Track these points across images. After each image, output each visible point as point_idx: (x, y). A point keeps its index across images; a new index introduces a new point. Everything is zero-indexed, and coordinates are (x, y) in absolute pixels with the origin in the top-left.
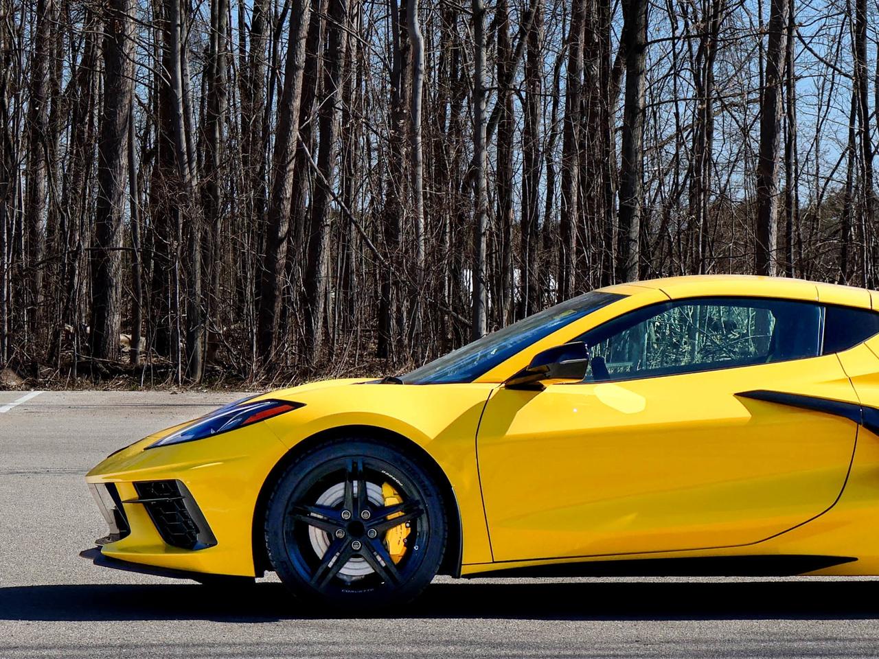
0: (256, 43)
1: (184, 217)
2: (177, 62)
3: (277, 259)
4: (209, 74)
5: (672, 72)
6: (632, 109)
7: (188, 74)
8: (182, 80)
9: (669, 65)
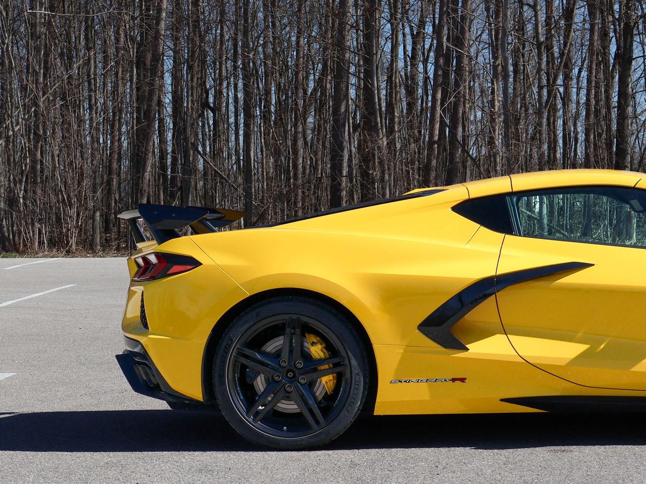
0: (413, 65)
1: (379, 158)
2: (374, 74)
3: (430, 180)
4: (390, 80)
5: (643, 75)
6: (623, 94)
7: (380, 80)
8: (377, 83)
9: (641, 72)
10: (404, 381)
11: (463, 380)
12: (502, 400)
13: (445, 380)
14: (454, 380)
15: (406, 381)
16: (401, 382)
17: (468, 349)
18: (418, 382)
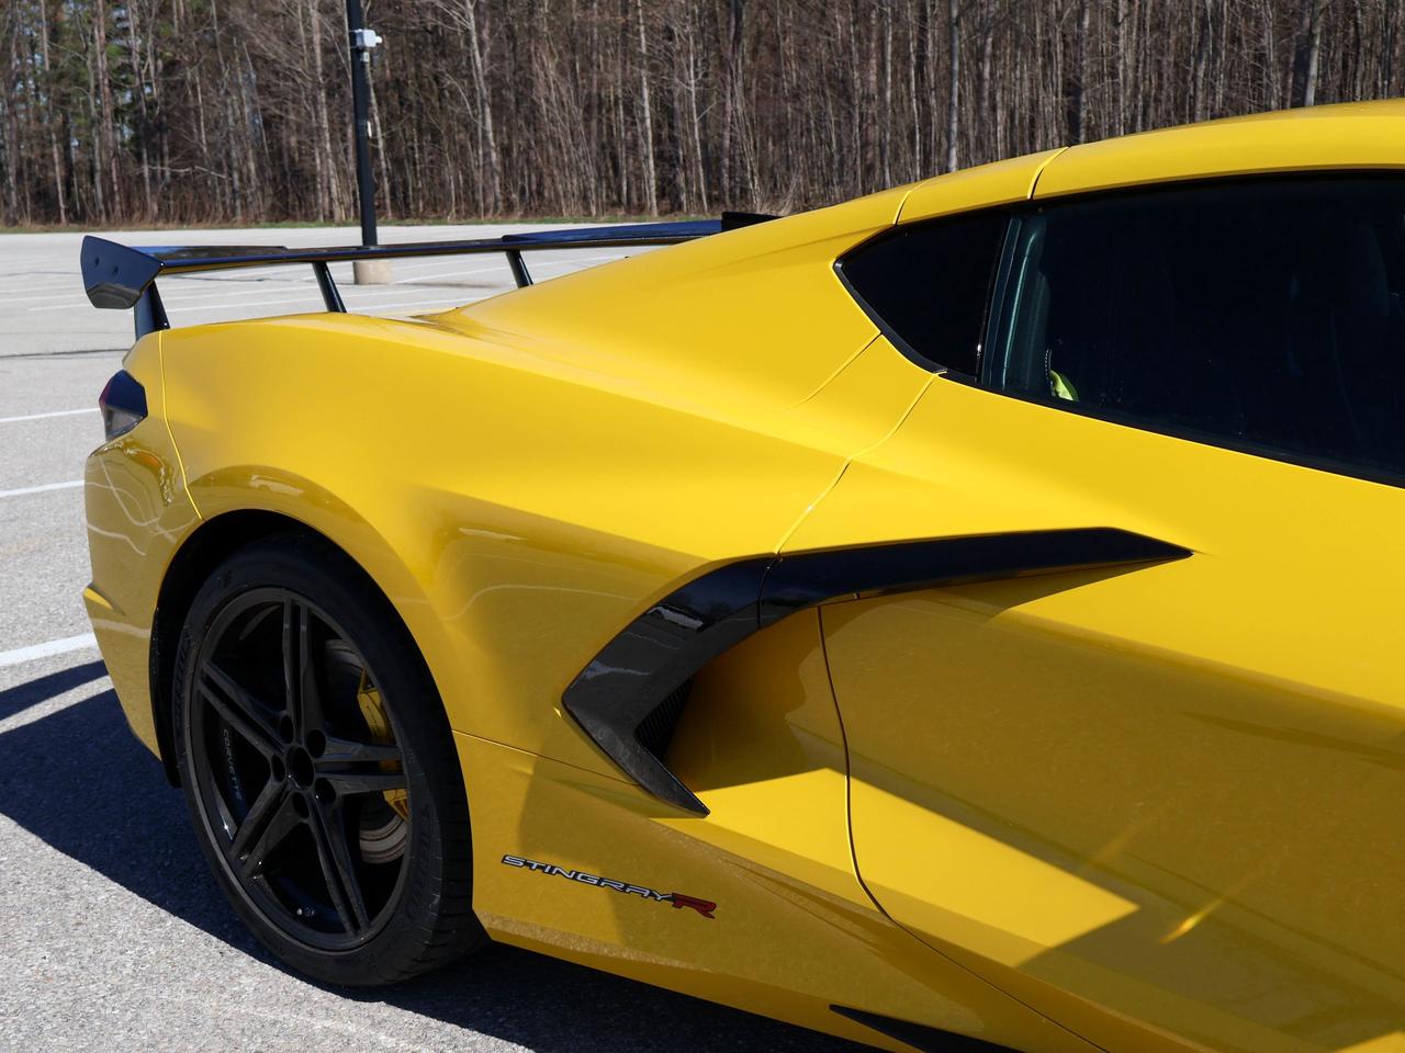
10: (538, 867)
11: (706, 908)
12: (834, 1008)
13: (651, 894)
14: (678, 900)
15: (543, 868)
16: (530, 865)
17: (704, 811)
18: (575, 878)
